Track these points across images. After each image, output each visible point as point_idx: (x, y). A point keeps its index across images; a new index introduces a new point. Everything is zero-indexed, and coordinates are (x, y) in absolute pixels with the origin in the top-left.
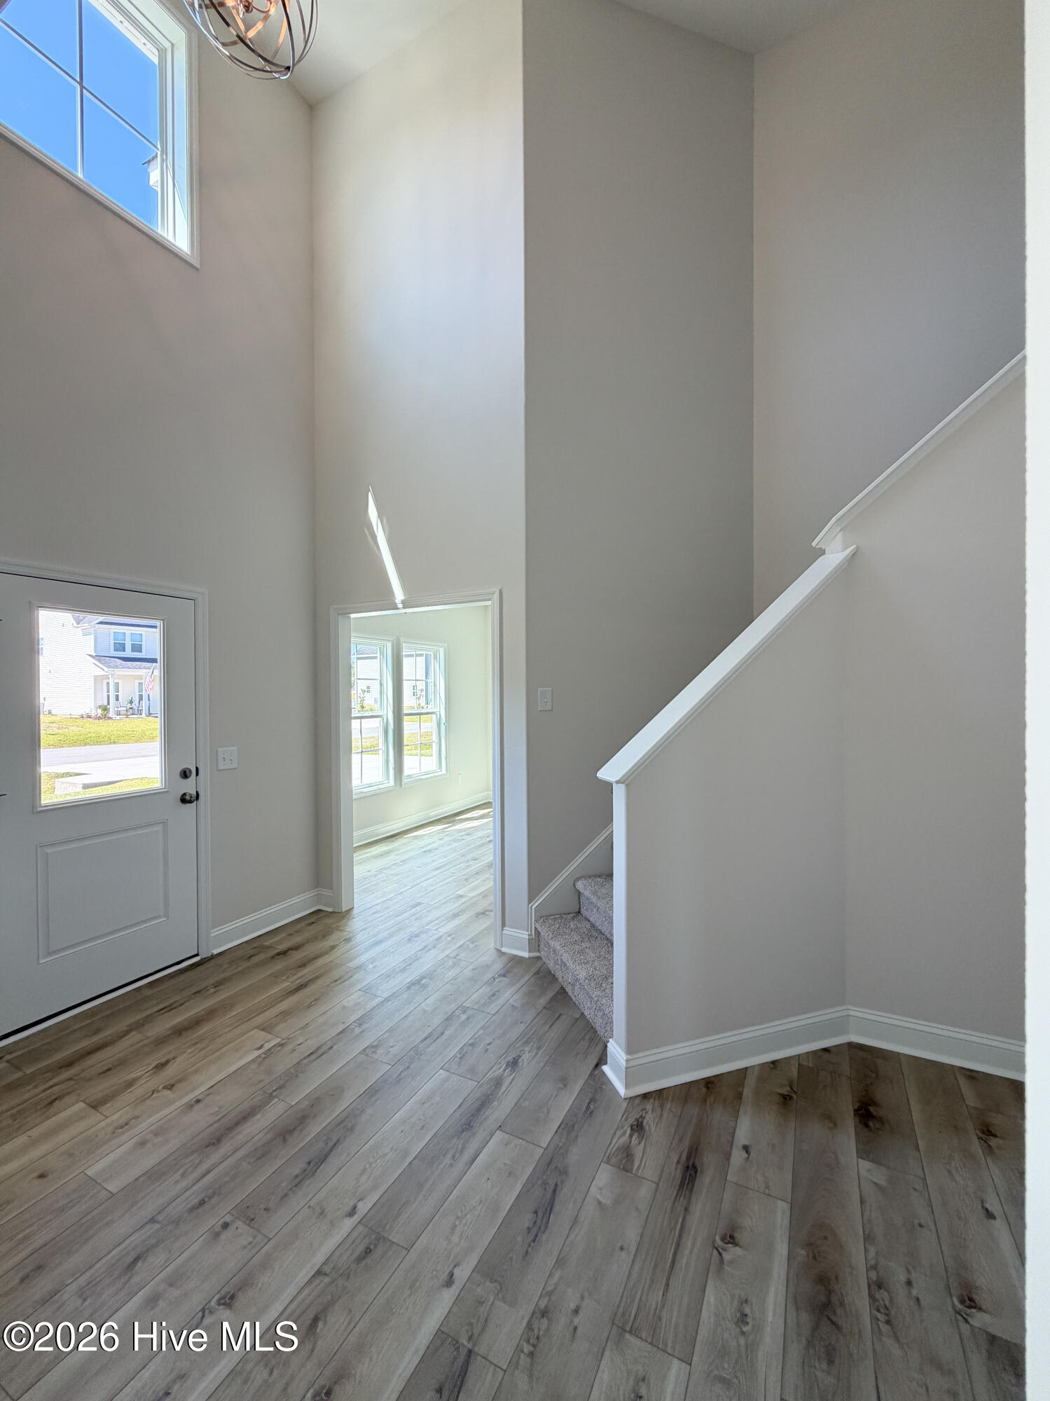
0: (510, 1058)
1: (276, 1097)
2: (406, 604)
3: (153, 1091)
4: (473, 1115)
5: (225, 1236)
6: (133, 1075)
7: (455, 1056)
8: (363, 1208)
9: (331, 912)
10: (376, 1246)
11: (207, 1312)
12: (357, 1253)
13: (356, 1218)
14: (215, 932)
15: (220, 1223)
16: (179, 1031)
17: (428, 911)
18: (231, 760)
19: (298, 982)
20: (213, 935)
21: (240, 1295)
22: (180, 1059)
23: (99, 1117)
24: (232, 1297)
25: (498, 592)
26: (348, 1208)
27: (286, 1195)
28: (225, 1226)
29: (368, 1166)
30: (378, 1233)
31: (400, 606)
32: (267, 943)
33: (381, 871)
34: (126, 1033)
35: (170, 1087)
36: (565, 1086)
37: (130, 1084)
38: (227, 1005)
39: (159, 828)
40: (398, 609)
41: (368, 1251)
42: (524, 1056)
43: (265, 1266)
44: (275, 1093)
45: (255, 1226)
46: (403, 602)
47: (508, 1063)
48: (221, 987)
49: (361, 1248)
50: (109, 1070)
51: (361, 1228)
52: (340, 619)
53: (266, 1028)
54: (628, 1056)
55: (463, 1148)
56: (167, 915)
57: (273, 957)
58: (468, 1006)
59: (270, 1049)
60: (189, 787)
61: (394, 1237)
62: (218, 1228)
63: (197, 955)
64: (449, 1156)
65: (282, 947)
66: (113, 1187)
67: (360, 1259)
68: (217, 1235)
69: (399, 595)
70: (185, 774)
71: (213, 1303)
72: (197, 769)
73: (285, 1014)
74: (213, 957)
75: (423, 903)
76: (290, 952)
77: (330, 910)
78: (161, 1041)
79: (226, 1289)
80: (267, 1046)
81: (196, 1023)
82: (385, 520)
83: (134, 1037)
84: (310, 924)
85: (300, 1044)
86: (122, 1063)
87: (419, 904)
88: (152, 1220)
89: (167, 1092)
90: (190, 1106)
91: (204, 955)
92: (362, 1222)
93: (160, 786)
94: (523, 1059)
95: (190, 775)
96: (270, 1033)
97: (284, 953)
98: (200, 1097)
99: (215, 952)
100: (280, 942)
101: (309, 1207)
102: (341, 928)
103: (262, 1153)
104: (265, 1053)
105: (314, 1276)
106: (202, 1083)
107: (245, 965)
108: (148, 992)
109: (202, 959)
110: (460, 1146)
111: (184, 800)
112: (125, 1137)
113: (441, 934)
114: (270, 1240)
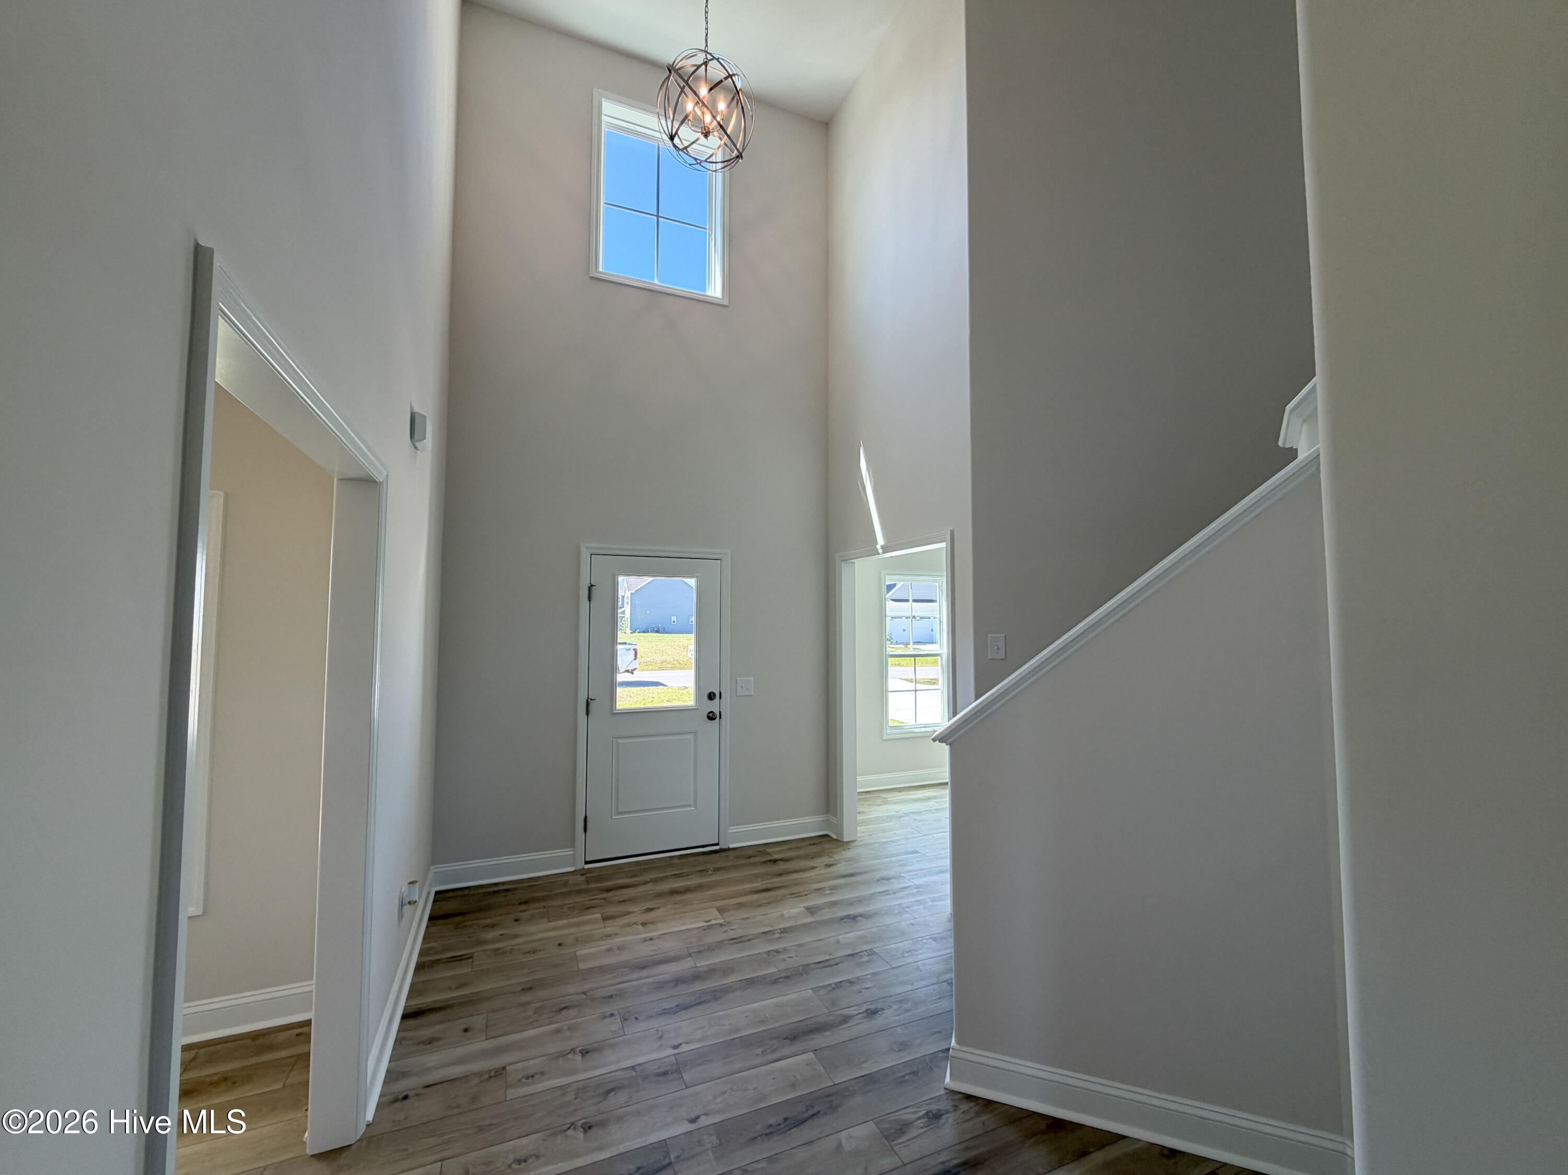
0: (872, 1007)
1: (692, 957)
2: (886, 549)
3: (634, 923)
4: (803, 1032)
5: (608, 1020)
6: (631, 910)
7: (830, 985)
8: (684, 1048)
9: (836, 840)
10: (672, 1073)
11: (573, 1051)
12: (659, 1071)
13: (676, 1051)
14: (733, 830)
15: (610, 1012)
16: (674, 892)
17: (918, 861)
18: (747, 688)
19: (767, 885)
20: (729, 831)
21: (591, 1054)
22: (662, 909)
23: (602, 925)
24: (587, 1052)
25: (949, 534)
26: (676, 1043)
27: (652, 1017)
28: (612, 1015)
29: (707, 1026)
30: (679, 1068)
31: (880, 551)
32: (769, 850)
33: (906, 815)
34: (646, 883)
35: (644, 924)
36: (900, 1050)
37: (628, 913)
38: (709, 886)
39: (690, 737)
40: (879, 554)
41: (665, 1073)
42: (888, 1010)
43: (612, 1046)
44: (693, 954)
45: (624, 1025)
46: (882, 547)
47: (867, 1009)
48: (718, 872)
49: (662, 1070)
50: (624, 901)
51: (673, 1058)
52: (843, 566)
53: (721, 910)
54: (955, 1045)
55: (776, 1050)
56: (695, 806)
57: (765, 862)
58: (877, 951)
59: (712, 925)
60: (714, 706)
61: (686, 1077)
62: (607, 1014)
63: (717, 844)
64: (762, 1049)
65: (776, 857)
66: (582, 966)
67: (658, 1075)
68: (605, 1017)
69: (881, 541)
70: (711, 696)
71: (578, 1050)
72: (720, 694)
73: (741, 906)
74: (729, 849)
75: (920, 853)
76: (780, 861)
77: (834, 837)
78: (660, 895)
79: (588, 1047)
80: (713, 922)
81: (687, 890)
82: (871, 472)
83: (649, 887)
84: (811, 845)
85: (732, 930)
86: (632, 900)
87: (917, 852)
88: (584, 993)
89: (640, 927)
90: (645, 940)
91: (722, 846)
92: (676, 1056)
93: (693, 703)
94: (883, 1013)
95: (714, 698)
96: (721, 915)
97: (775, 861)
98: (653, 937)
99: (731, 846)
100: (779, 852)
101: (657, 1030)
102: (830, 855)
103: (660, 986)
104: (708, 926)
105: (629, 1067)
106: (662, 928)
107: (743, 861)
108: (676, 861)
109: (720, 849)
110: (775, 1047)
111: (711, 717)
112: (604, 942)
113: (912, 884)
114: (625, 1035)
